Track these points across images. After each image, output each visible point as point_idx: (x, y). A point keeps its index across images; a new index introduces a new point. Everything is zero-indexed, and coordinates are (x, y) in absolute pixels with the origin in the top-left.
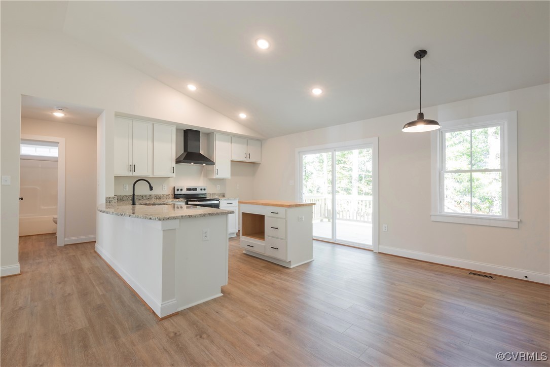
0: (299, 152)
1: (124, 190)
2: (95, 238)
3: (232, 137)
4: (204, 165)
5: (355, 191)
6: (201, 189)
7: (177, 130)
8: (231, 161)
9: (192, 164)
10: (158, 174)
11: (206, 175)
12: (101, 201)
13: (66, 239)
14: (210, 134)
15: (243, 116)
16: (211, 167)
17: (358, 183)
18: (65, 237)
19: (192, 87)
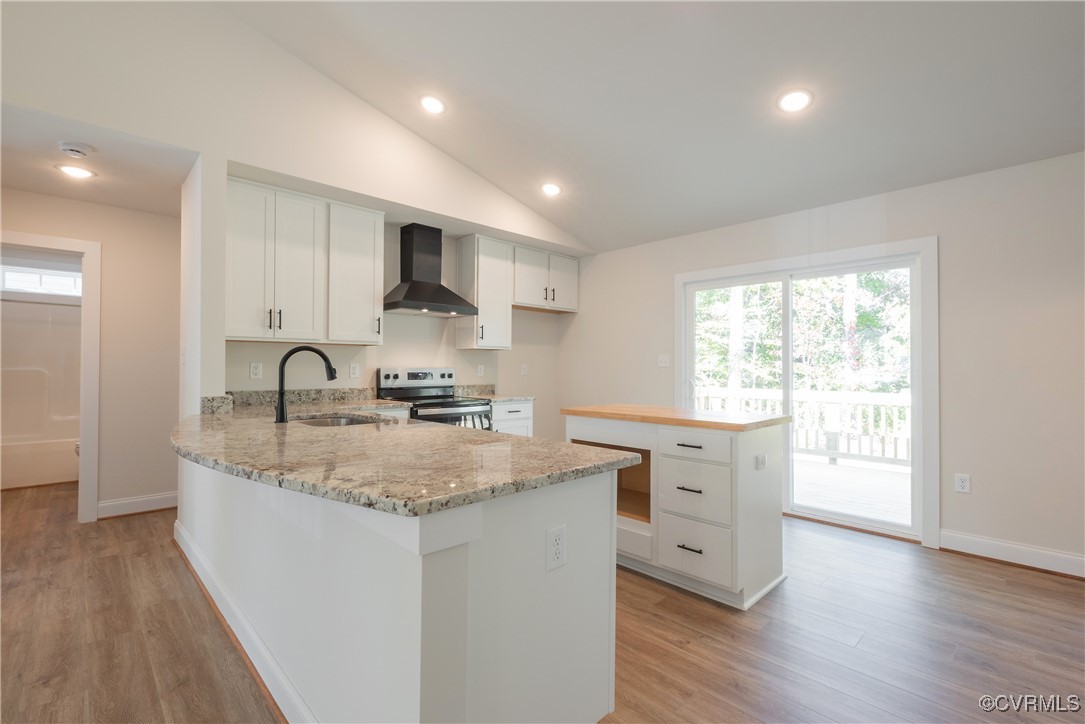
0: (685, 284)
1: (253, 377)
2: (176, 499)
3: (517, 246)
4: (453, 313)
5: (735, 380)
6: (443, 376)
7: (388, 225)
8: (514, 307)
9: (425, 311)
10: (339, 335)
11: (453, 341)
12: (192, 408)
13: (103, 504)
14: (466, 238)
15: (551, 190)
16: (465, 320)
17: (743, 361)
18: (98, 500)
19: (432, 105)
